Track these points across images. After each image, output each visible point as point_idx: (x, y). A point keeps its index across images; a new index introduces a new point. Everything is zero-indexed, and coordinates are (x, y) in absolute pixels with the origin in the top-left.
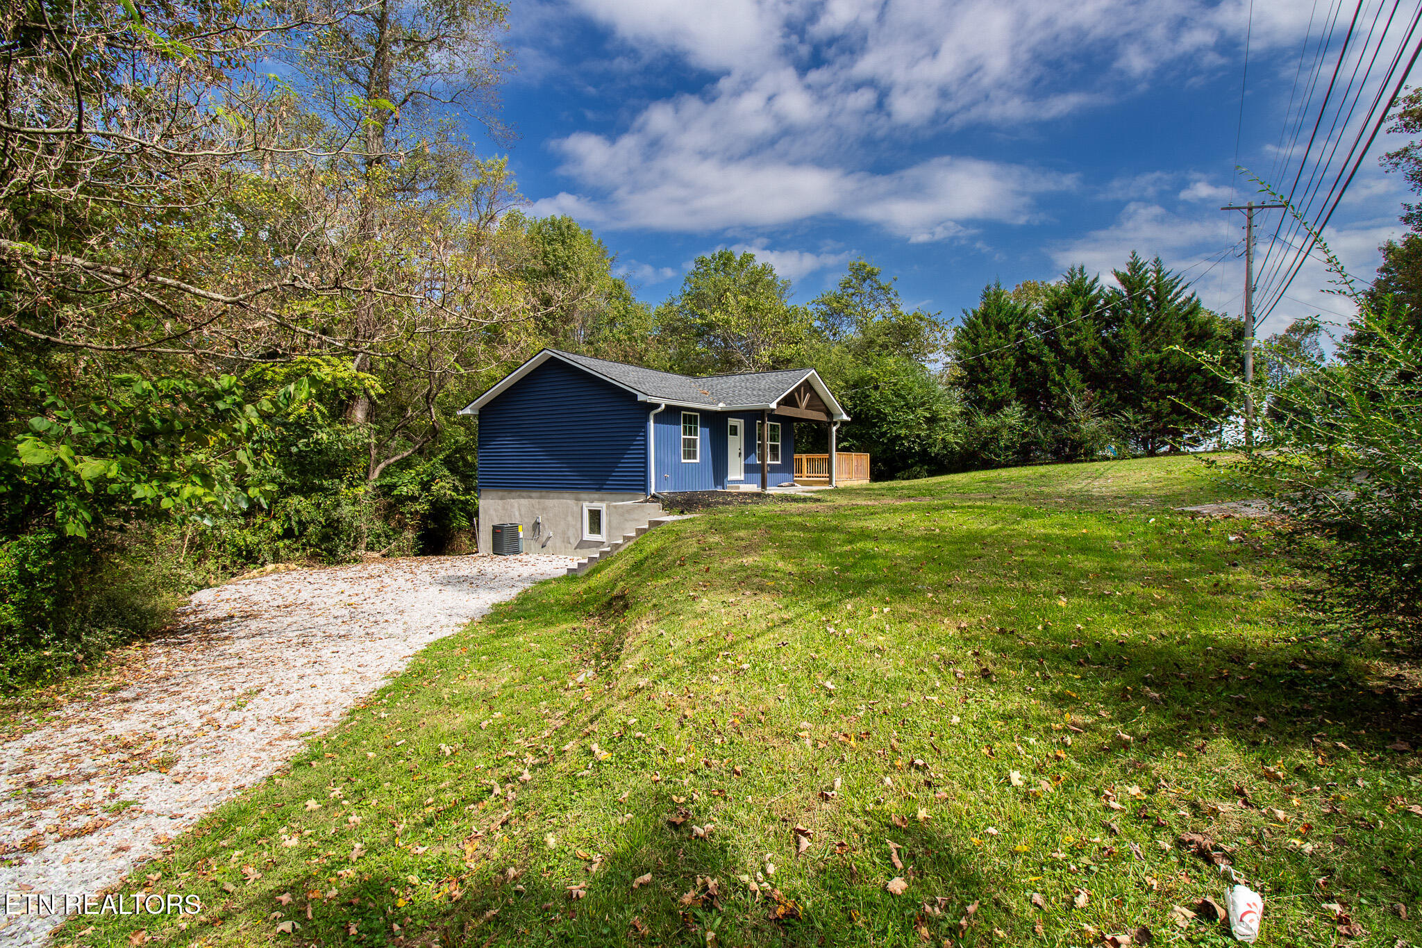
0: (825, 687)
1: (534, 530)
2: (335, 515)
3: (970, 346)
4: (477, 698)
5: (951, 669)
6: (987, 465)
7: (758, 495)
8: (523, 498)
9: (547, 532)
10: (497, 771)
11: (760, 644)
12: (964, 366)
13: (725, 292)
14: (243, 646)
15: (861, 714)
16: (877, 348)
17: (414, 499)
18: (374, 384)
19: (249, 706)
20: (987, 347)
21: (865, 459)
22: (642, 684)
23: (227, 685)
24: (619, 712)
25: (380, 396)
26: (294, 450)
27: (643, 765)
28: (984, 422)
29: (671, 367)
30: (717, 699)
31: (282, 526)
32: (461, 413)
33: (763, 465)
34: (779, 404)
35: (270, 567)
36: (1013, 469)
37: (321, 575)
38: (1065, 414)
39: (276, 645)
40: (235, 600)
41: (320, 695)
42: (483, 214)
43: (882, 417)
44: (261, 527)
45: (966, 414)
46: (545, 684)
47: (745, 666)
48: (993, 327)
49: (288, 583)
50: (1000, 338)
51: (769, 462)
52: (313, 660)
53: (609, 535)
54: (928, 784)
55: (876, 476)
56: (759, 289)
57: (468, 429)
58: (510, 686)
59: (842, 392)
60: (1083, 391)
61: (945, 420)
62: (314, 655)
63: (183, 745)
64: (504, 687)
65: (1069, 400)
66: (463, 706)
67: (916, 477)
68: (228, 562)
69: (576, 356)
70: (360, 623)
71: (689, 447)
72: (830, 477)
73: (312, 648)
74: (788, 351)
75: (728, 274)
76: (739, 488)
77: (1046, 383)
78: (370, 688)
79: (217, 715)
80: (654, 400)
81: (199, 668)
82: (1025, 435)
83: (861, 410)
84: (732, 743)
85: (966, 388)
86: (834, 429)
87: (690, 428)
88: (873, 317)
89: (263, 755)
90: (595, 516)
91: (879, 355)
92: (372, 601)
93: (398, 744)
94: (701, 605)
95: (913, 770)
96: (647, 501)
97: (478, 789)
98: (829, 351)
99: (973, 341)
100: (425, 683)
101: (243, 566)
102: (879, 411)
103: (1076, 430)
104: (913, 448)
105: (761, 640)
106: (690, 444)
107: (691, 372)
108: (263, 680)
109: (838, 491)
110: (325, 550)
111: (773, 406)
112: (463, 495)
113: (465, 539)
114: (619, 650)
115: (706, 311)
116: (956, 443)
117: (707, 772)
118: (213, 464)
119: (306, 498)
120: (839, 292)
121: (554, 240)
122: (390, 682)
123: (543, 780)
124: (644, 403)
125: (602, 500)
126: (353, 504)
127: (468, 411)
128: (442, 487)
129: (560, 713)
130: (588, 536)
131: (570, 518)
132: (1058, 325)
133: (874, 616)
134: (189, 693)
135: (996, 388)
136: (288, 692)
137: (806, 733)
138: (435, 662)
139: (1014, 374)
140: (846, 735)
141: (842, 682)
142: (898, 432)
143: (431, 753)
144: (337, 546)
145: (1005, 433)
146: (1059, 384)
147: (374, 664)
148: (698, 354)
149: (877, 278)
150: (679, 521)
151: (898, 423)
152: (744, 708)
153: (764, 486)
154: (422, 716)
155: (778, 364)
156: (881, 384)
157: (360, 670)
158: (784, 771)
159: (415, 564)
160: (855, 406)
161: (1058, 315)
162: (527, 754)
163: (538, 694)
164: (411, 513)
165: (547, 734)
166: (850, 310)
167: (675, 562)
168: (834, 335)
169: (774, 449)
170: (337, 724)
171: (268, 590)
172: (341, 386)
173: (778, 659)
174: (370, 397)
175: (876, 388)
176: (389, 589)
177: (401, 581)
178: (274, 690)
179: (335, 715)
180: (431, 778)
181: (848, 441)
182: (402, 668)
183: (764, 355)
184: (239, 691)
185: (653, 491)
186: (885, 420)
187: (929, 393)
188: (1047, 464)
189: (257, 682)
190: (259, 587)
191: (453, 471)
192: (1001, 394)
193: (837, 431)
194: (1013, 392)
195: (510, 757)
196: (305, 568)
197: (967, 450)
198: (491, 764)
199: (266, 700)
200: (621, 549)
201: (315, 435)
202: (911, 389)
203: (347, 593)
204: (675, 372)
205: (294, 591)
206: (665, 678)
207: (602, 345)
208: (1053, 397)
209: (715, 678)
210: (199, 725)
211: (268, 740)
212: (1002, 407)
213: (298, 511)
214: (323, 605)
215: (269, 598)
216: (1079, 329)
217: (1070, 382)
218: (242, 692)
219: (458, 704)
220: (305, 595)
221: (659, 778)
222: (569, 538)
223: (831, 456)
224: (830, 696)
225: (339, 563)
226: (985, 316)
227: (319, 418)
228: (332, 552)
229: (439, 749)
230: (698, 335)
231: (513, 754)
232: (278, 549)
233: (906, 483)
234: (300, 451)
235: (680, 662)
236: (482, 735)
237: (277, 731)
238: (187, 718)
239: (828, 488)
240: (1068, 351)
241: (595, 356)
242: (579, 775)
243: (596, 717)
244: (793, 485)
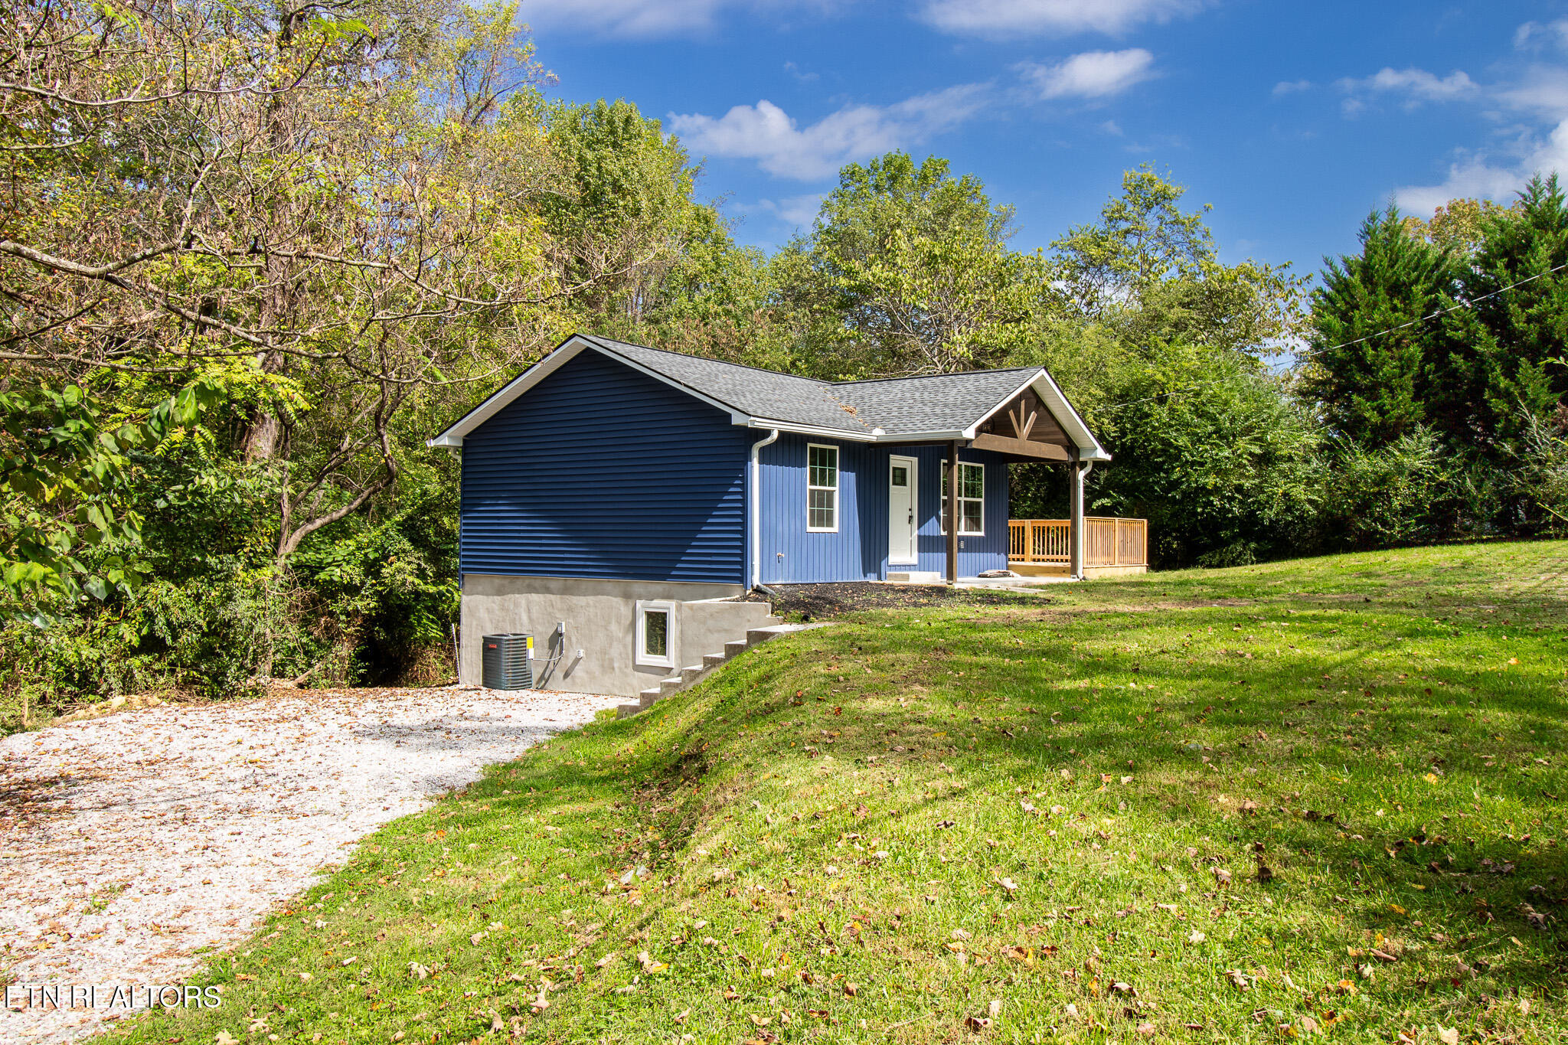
0: (1002, 886)
1: (552, 647)
2: (224, 614)
3: (1337, 324)
4: (463, 901)
5: (1212, 869)
6: (1370, 542)
7: (941, 591)
8: (536, 591)
9: (574, 649)
10: (497, 1000)
11: (908, 824)
12: (1325, 360)
13: (892, 228)
14: (90, 822)
15: (1051, 923)
16: (1167, 329)
17: (352, 590)
18: (292, 394)
19: (112, 908)
20: (1372, 327)
21: (1140, 528)
22: (719, 874)
23: (73, 877)
24: (681, 914)
25: (302, 414)
26: (161, 504)
27: (713, 979)
28: (1363, 463)
29: (793, 364)
30: (832, 897)
31: (139, 631)
32: (432, 443)
33: (949, 540)
34: (980, 430)
35: (117, 700)
36: (1415, 550)
37: (202, 715)
38: (1520, 450)
39: (142, 821)
40: (67, 751)
41: (218, 895)
42: (473, 99)
43: (1171, 453)
44: (104, 634)
45: (1331, 448)
46: (570, 885)
47: (881, 854)
48: (1381, 290)
49: (149, 726)
50: (1394, 309)
51: (962, 532)
52: (202, 844)
53: (682, 657)
54: (1129, 1014)
55: (1159, 560)
56: (954, 223)
57: (445, 470)
58: (515, 886)
59: (1100, 408)
60: (1553, 407)
61: (1290, 459)
62: (202, 837)
63: (18, 961)
64: (506, 888)
65: (1525, 424)
66: (442, 912)
67: (1234, 563)
68: (50, 690)
69: (628, 348)
70: (271, 791)
71: (821, 505)
72: (1074, 560)
73: (198, 827)
74: (1006, 334)
75: (897, 196)
76: (907, 577)
77: (1482, 393)
78: (294, 887)
79: (64, 919)
80: (761, 424)
81: (26, 853)
82: (1441, 488)
83: (1135, 440)
84: (846, 954)
85: (1330, 400)
86: (1081, 475)
87: (823, 471)
88: (1161, 271)
89: (142, 977)
90: (657, 623)
91: (1168, 342)
92: (287, 757)
93: (346, 962)
94: (822, 764)
95: (1111, 997)
96: (745, 598)
97: (470, 1023)
98: (1079, 334)
99: (1344, 316)
100: (382, 880)
101: (74, 696)
102: (1167, 444)
103: (1538, 480)
104: (1230, 511)
105: (912, 818)
106: (822, 501)
107: (828, 374)
108: (128, 872)
109: (1088, 588)
110: (206, 673)
111: (969, 433)
112: (434, 584)
113: (432, 659)
114: (687, 834)
115: (857, 265)
116: (1311, 502)
117: (806, 989)
118: (51, 528)
119: (178, 586)
120: (1100, 227)
121: (598, 141)
122: (325, 880)
123: (565, 1006)
124: (743, 429)
125: (669, 597)
126: (254, 597)
127: (444, 441)
128: (400, 571)
129: (593, 926)
130: (644, 658)
131: (614, 627)
132: (1505, 284)
133: (1103, 789)
134: (16, 888)
135: (1386, 401)
136: (169, 890)
137: (960, 945)
138: (395, 852)
139: (1422, 375)
140: (1020, 950)
141: (1031, 880)
142: (1202, 480)
143: (398, 974)
144: (228, 667)
145: (1402, 483)
146: (1506, 395)
147: (299, 852)
148: (841, 341)
149: (1174, 205)
150: (798, 633)
151: (1202, 464)
152: (871, 910)
153: (950, 575)
154: (380, 925)
155: (982, 360)
156: (1171, 395)
157: (276, 860)
158: (919, 993)
159: (353, 700)
160: (1124, 434)
161: (1507, 267)
162: (543, 979)
163: (558, 898)
164: (348, 615)
165: (572, 954)
166: (1119, 262)
167: (786, 699)
168: (1089, 304)
169: (972, 510)
170: (249, 937)
171: (119, 737)
172: (239, 395)
173: (936, 845)
174: (282, 417)
175: (1162, 400)
176: (315, 739)
177: (332, 727)
178: (146, 887)
179: (244, 924)
180: (399, 1007)
181: (1109, 496)
182: (343, 859)
183: (960, 342)
184: (93, 886)
185: (756, 581)
186: (1178, 458)
187: (1259, 410)
188: (1483, 541)
189: (119, 874)
190: (102, 731)
191: (418, 541)
192: (1396, 413)
193: (1086, 477)
194: (1419, 409)
195: (517, 983)
196: (175, 704)
197: (1330, 514)
198: (487, 990)
199: (136, 900)
200: (700, 680)
201: (197, 480)
202: (1226, 402)
203: (247, 744)
204: (800, 373)
205: (160, 739)
206: (755, 867)
207: (674, 324)
208: (1496, 418)
209: (831, 869)
210: (39, 933)
211: (145, 958)
212: (1397, 437)
213: (165, 608)
214: (209, 763)
215: (122, 750)
216: (1546, 292)
217: (1529, 391)
218: (98, 888)
219: (434, 910)
220: (181, 744)
221: (734, 994)
222: (611, 660)
223: (1075, 524)
224: (1008, 899)
225: (230, 694)
226: (1367, 271)
227: (202, 451)
228: (218, 678)
229: (409, 971)
230: (841, 306)
231: (521, 978)
232: (130, 671)
233: (1212, 574)
234: (170, 506)
235: (780, 847)
236: (474, 953)
237: (159, 944)
238: (18, 923)
239: (1068, 580)
240: (1524, 333)
241: (661, 346)
242: (619, 990)
243: (648, 921)
244: (1005, 575)
